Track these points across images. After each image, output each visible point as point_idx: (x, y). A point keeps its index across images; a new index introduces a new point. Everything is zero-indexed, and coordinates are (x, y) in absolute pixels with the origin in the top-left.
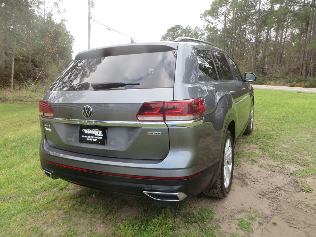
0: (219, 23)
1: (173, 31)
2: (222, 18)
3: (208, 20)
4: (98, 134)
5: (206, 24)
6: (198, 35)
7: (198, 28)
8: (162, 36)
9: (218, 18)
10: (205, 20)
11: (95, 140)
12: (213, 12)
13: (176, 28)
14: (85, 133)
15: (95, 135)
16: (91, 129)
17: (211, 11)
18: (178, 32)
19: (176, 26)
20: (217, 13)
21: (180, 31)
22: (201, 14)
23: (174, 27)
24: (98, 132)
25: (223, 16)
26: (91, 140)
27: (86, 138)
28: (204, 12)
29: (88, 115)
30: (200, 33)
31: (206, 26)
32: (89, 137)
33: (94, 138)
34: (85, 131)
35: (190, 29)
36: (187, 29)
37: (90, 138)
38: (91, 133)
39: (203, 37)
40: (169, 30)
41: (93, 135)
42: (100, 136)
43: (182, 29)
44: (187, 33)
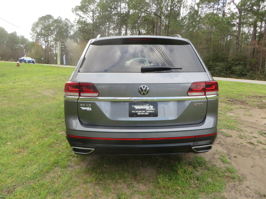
0: (88, 18)
1: (45, 20)
2: (91, 14)
3: (79, 14)
4: (150, 108)
5: (78, 18)
6: (69, 26)
7: (68, 20)
8: (34, 23)
9: (88, 14)
10: (76, 14)
11: (147, 114)
12: (83, 8)
13: (47, 18)
14: (136, 108)
15: (147, 109)
16: (141, 105)
17: (82, 7)
18: (50, 21)
19: (47, 15)
20: (87, 10)
21: (51, 21)
22: (73, 8)
23: (45, 16)
24: (149, 107)
25: (91, 13)
26: (142, 114)
27: (137, 113)
28: (75, 7)
29: (145, 93)
30: (70, 24)
31: (78, 19)
32: (139, 112)
33: (145, 112)
34: (134, 107)
35: (61, 20)
36: (58, 20)
37: (141, 113)
38: (141, 108)
39: (73, 28)
40: (40, 18)
41: (145, 110)
42: (151, 110)
43: (53, 19)
44: (58, 23)
